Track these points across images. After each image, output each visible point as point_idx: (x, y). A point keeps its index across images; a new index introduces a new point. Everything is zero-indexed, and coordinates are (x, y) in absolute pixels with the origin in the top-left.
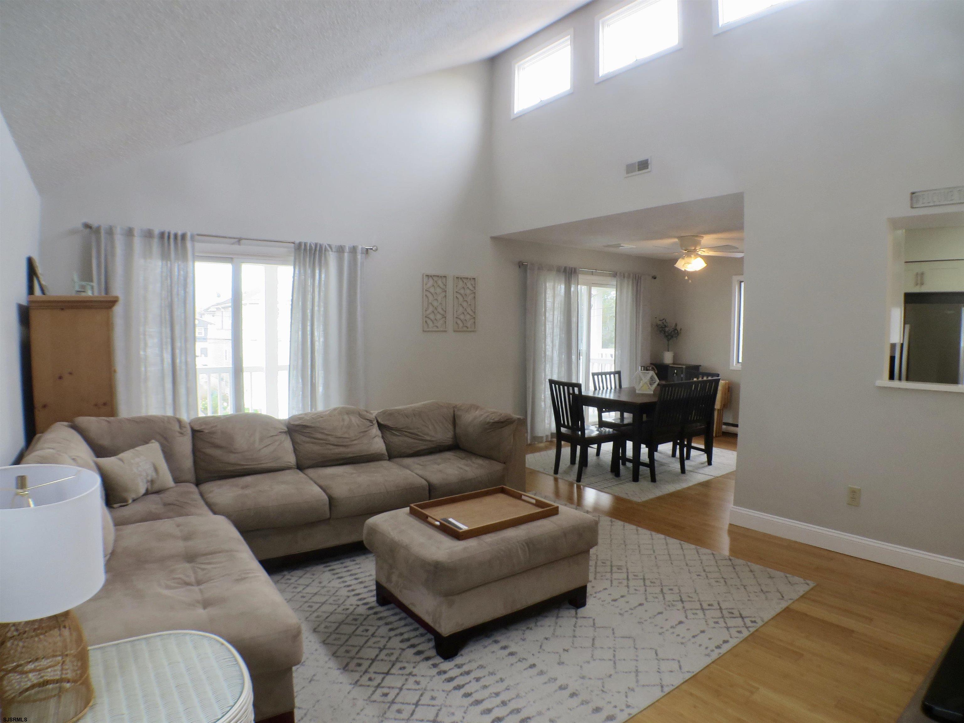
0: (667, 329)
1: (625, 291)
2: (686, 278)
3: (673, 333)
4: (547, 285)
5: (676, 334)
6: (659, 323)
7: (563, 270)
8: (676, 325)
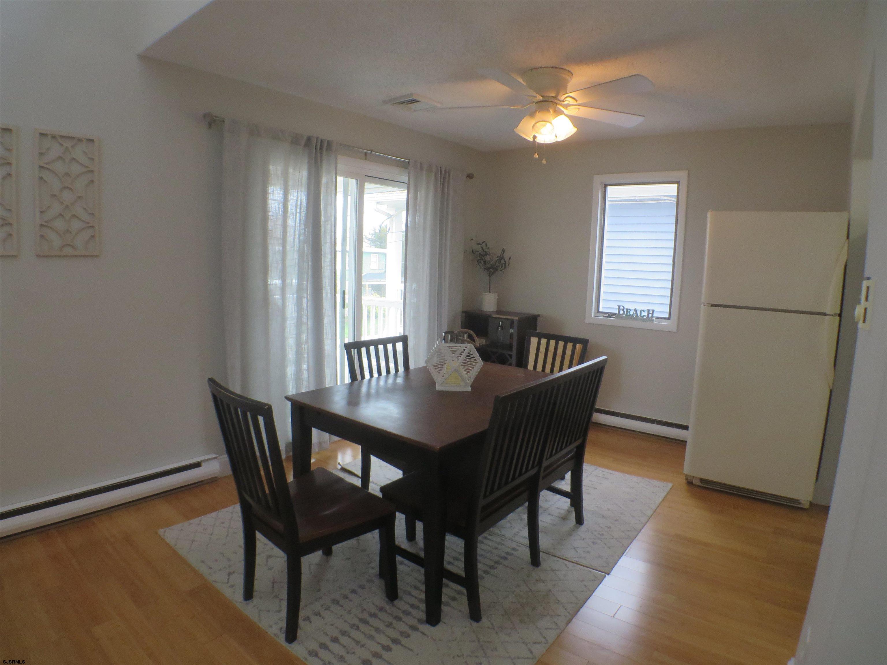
0: (488, 258)
1: (421, 194)
2: (536, 156)
3: (497, 263)
4: (271, 167)
5: (502, 266)
6: (478, 248)
7: (303, 142)
8: (503, 251)
